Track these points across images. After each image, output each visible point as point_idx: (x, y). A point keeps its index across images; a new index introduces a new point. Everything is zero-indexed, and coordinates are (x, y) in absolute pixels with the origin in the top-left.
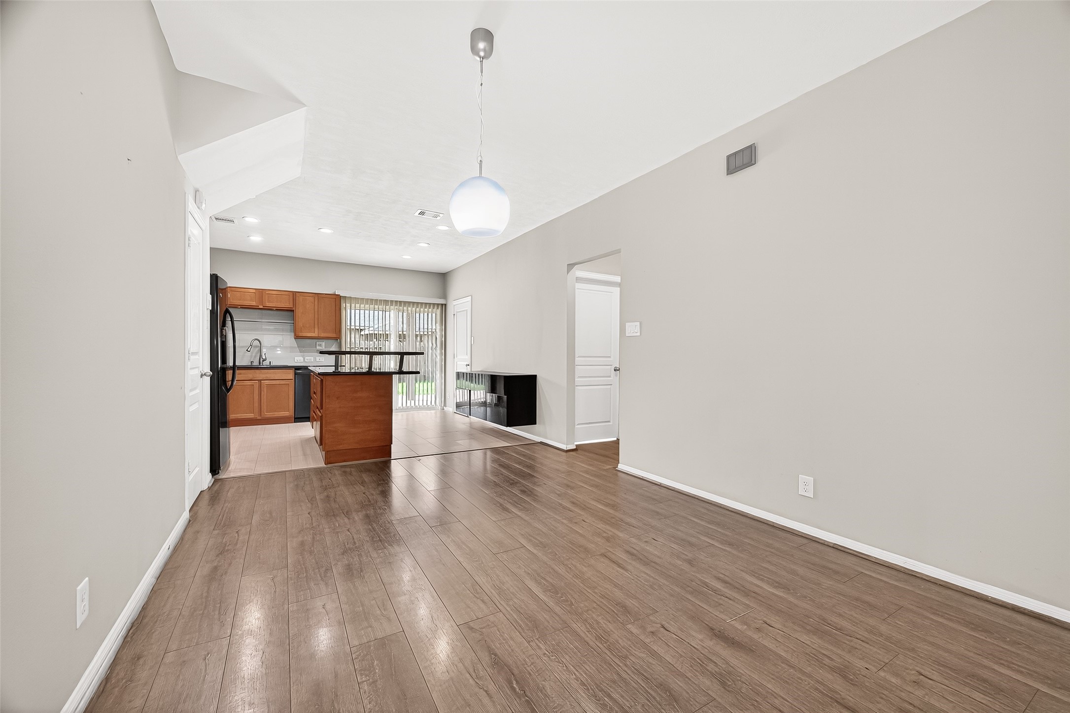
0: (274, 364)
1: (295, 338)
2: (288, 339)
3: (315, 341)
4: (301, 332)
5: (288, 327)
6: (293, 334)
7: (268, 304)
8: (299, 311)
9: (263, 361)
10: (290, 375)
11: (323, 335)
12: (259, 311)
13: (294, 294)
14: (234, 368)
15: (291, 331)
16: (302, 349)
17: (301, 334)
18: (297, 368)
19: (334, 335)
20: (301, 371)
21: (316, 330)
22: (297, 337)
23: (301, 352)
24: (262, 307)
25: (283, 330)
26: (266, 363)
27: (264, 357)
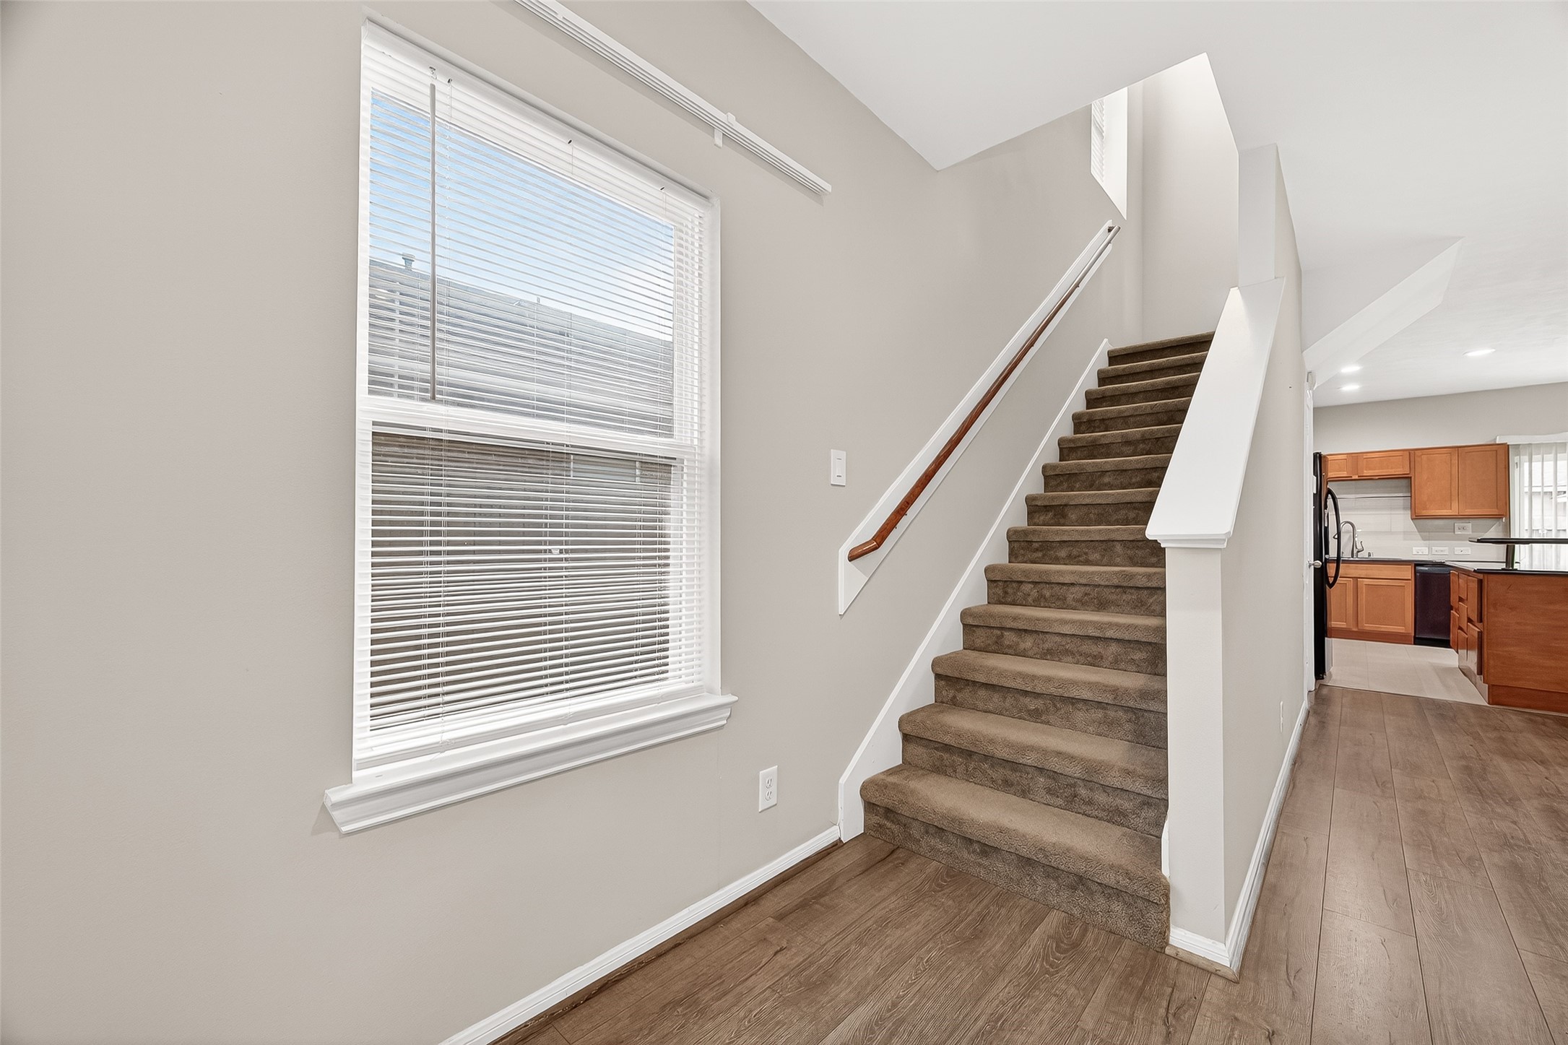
0: (1375, 556)
1: (1412, 519)
2: (1401, 519)
3: (1452, 521)
4: (1425, 508)
5: (1400, 502)
6: (1409, 512)
7: (1367, 473)
8: (1420, 478)
9: (1358, 552)
10: (1408, 573)
11: (1468, 512)
12: (1353, 482)
13: (1412, 454)
14: (1338, 560)
15: (1405, 509)
16: (1426, 535)
17: (1425, 513)
18: (1418, 564)
19: (1495, 512)
20: (1426, 569)
21: (1455, 505)
22: (1416, 517)
23: (1425, 540)
24: (1357, 477)
25: (1392, 508)
26: (1364, 555)
27: (1359, 547)
